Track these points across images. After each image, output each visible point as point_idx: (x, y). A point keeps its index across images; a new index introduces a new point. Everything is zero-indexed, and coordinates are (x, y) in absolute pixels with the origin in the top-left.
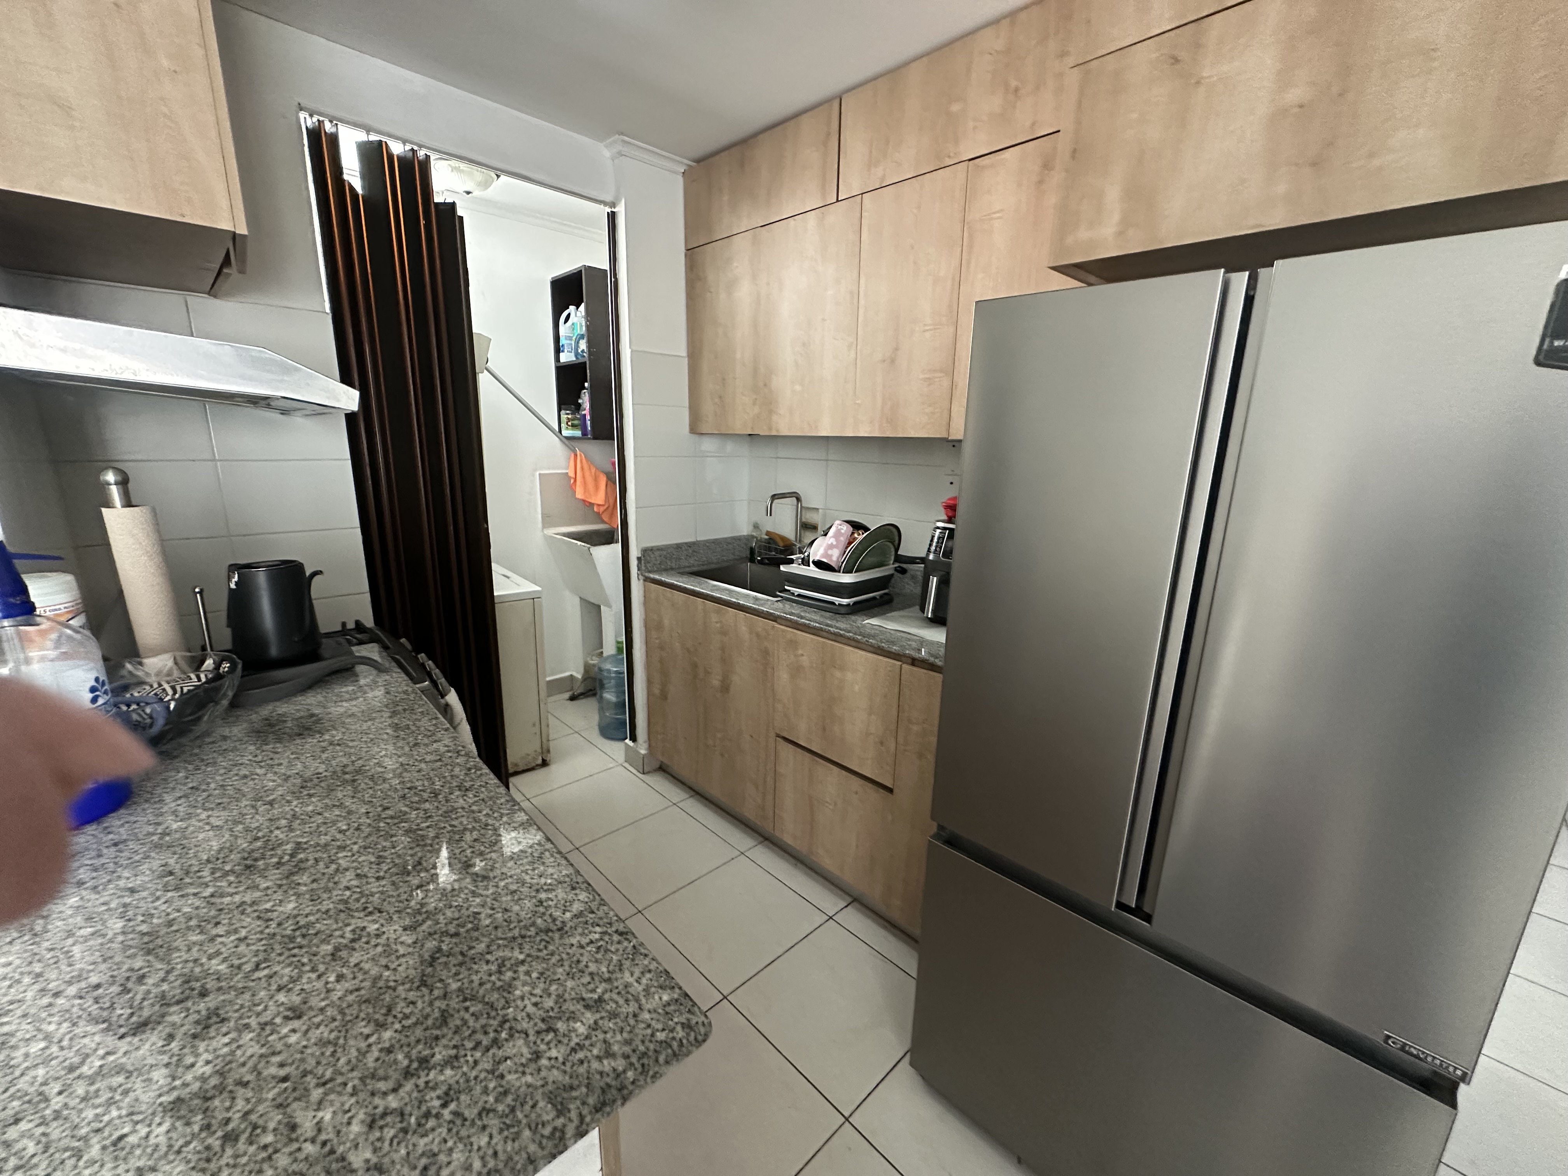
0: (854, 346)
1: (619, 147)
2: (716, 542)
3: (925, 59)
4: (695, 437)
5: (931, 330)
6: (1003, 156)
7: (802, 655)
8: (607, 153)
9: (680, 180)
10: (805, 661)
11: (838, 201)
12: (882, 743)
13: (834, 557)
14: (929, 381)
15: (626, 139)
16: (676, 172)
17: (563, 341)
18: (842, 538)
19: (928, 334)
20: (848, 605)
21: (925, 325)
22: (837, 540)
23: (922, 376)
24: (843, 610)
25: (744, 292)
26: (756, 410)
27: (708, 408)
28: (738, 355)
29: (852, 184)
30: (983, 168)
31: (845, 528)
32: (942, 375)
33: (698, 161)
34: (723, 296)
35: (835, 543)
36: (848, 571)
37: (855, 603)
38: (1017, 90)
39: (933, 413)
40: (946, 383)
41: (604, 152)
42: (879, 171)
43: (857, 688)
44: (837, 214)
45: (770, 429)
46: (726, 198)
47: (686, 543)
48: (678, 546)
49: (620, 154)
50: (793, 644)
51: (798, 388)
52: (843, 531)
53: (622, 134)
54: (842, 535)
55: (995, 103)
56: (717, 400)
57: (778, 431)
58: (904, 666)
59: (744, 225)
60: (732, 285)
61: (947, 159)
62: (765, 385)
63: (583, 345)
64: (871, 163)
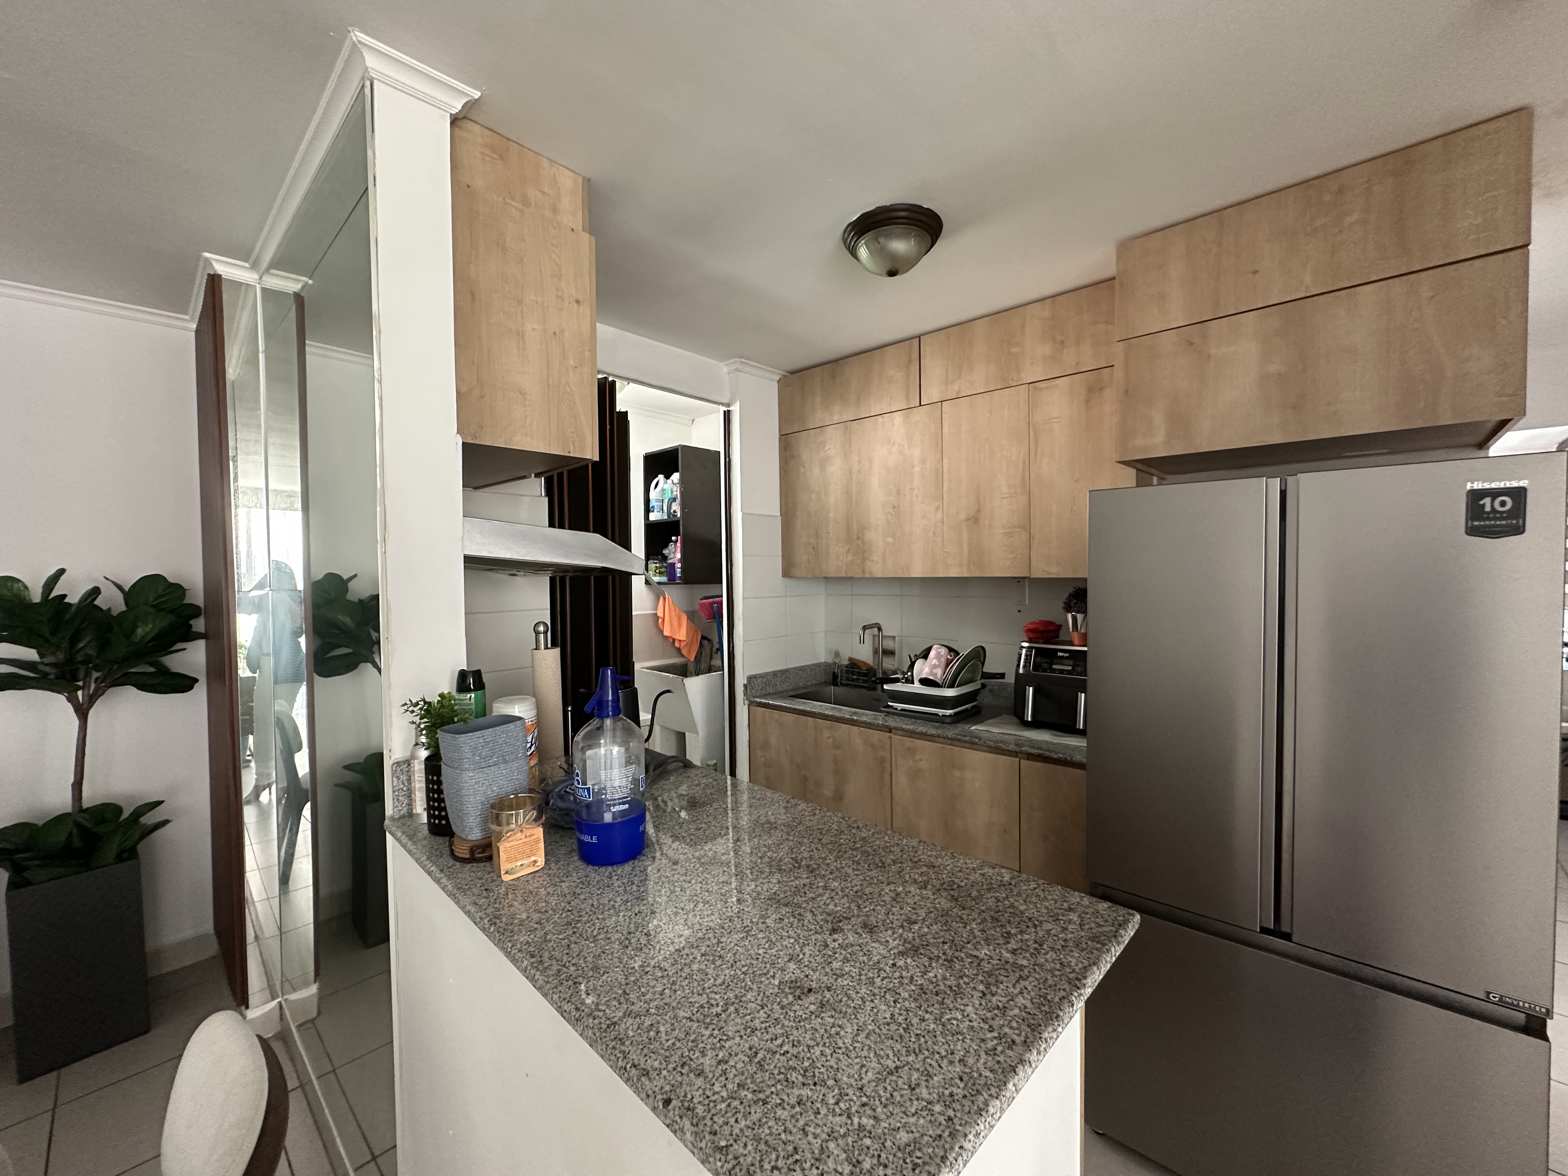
0: (941, 509)
1: (738, 366)
2: (802, 669)
3: (987, 319)
4: (787, 580)
5: (1007, 498)
6: (1056, 382)
7: (921, 760)
8: (725, 370)
9: (776, 384)
10: (924, 765)
11: (920, 405)
12: (1005, 831)
13: (938, 675)
14: (1009, 535)
15: (743, 360)
16: (772, 380)
17: (653, 503)
18: (942, 660)
19: (1005, 501)
20: (950, 715)
21: (1002, 494)
22: (939, 660)
23: (1003, 531)
24: (948, 720)
25: (836, 469)
26: (850, 558)
27: (802, 557)
28: (831, 515)
29: (932, 393)
30: (1041, 389)
31: (943, 651)
32: (1020, 530)
33: (793, 373)
34: (817, 470)
35: (937, 663)
36: (951, 686)
37: (956, 714)
38: (1062, 343)
39: (1015, 558)
40: (1024, 536)
41: (723, 368)
42: (956, 387)
43: (977, 785)
44: (919, 415)
45: (864, 572)
46: (818, 399)
47: (780, 671)
48: (775, 674)
49: (737, 370)
50: (912, 751)
51: (890, 540)
52: (942, 653)
53: (742, 357)
54: (942, 656)
55: (1046, 349)
56: (811, 550)
57: (870, 573)
58: (1022, 761)
59: (836, 418)
60: (824, 462)
61: (1011, 382)
62: (858, 538)
63: (676, 507)
64: (947, 383)
